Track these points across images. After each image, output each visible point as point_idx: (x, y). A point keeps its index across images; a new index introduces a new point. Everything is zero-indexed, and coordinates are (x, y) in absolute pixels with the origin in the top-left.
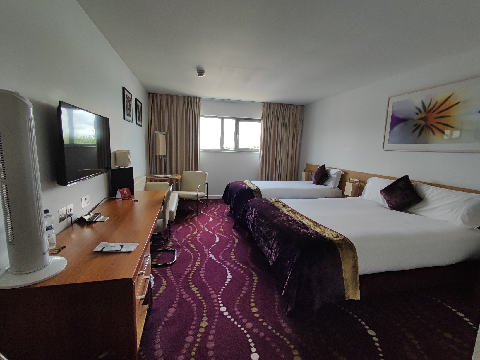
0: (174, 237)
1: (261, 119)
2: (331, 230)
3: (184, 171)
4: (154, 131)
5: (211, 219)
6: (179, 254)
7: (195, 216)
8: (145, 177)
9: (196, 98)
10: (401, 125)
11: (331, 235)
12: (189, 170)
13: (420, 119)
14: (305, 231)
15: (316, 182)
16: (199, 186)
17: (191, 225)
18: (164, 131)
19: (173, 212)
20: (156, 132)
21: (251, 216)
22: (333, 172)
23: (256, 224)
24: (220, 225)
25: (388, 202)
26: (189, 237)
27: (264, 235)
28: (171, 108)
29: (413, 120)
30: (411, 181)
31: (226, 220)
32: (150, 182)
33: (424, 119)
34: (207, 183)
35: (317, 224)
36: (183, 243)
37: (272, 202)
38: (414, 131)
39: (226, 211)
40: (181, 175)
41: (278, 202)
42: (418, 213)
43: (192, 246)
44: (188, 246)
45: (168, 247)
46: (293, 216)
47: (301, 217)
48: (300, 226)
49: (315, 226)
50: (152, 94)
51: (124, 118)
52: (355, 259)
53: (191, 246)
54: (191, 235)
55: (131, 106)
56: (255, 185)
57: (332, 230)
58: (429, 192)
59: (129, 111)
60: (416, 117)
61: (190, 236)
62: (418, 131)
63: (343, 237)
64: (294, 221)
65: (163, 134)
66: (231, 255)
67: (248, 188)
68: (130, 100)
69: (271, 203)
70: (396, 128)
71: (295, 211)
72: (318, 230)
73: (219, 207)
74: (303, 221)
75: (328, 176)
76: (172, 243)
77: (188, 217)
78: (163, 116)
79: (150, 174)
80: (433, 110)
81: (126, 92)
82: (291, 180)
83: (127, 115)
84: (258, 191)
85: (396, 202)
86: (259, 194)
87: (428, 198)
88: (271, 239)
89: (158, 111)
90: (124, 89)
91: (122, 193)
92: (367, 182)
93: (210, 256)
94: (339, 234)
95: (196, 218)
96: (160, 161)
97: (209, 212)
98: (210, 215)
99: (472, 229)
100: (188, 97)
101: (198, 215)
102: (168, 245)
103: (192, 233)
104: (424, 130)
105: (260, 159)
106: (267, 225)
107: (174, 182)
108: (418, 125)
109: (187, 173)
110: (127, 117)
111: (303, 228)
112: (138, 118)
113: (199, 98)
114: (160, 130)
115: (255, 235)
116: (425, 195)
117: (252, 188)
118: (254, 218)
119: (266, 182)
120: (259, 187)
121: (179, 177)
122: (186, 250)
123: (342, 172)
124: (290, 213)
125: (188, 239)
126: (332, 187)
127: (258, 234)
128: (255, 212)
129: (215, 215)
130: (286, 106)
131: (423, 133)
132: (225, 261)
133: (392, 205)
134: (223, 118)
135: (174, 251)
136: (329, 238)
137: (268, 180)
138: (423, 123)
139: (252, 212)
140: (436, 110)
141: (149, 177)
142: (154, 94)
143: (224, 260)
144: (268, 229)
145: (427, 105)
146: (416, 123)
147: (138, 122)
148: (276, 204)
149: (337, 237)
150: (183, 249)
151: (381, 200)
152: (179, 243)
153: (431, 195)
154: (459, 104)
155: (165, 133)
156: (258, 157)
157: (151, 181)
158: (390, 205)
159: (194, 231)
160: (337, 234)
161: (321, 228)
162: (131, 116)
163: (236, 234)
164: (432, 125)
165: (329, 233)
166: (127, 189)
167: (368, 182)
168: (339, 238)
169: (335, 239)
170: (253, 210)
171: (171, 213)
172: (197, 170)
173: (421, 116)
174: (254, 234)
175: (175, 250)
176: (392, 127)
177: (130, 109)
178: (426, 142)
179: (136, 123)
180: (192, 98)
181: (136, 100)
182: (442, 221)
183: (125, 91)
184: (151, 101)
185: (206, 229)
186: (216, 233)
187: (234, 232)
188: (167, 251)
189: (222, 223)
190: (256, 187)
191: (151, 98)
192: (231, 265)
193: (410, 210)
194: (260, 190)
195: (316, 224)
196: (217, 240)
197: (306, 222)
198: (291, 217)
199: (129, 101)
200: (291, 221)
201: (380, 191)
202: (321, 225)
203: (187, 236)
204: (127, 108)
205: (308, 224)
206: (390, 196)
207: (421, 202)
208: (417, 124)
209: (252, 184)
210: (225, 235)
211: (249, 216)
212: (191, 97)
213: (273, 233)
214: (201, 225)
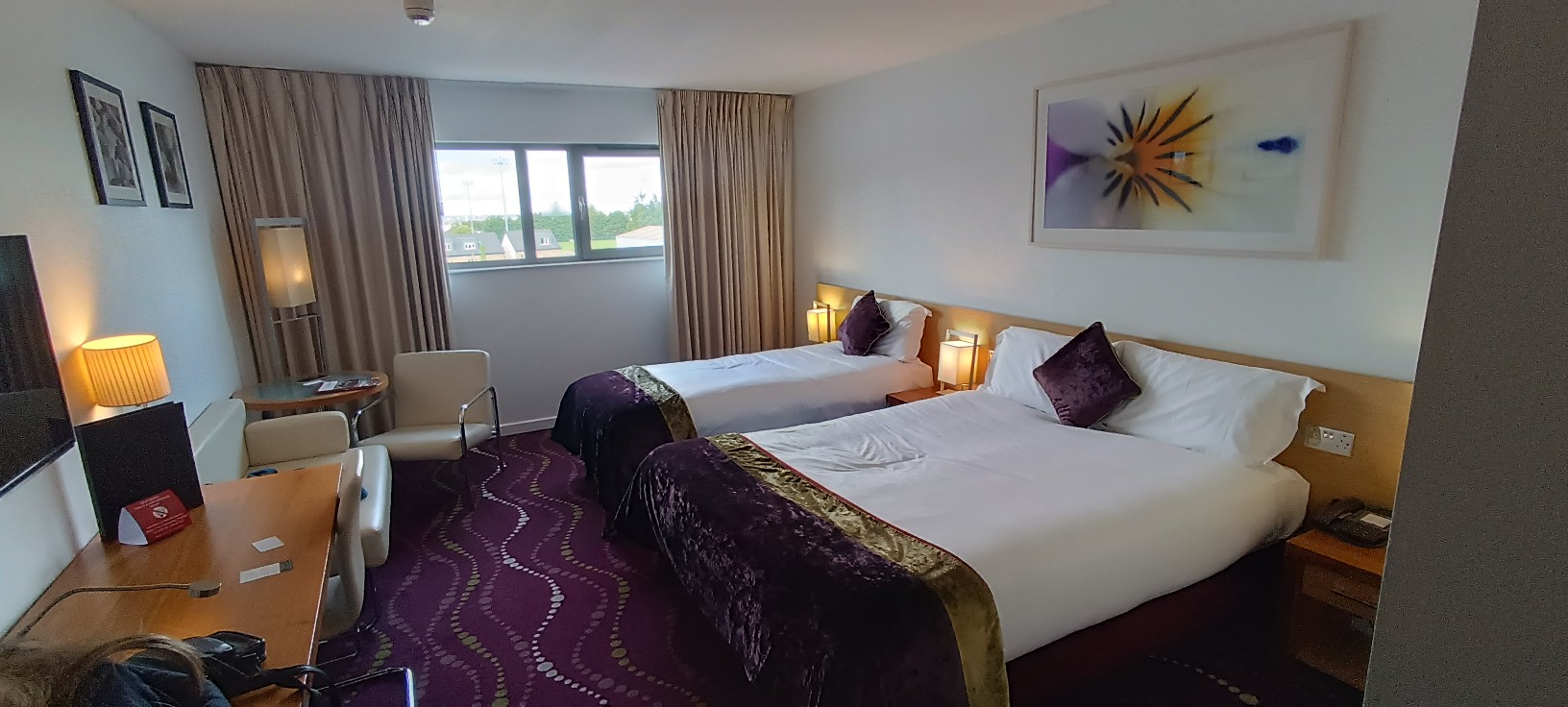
0: (393, 618)
1: (657, 144)
2: (921, 541)
3: (400, 358)
4: (250, 216)
5: (524, 519)
6: (426, 683)
7: (461, 516)
8: (239, 404)
9: (410, 80)
10: (1074, 172)
11: (921, 559)
12: (418, 349)
13: (1119, 158)
14: (844, 560)
15: (855, 348)
16: (465, 406)
17: (450, 554)
18: (294, 213)
19: (377, 534)
20: (259, 222)
21: (665, 511)
22: (898, 312)
23: (684, 541)
24: (560, 535)
25: (1055, 401)
26: (453, 606)
27: (716, 578)
28: (309, 121)
29: (1105, 160)
30: (1109, 338)
31: (578, 513)
32: (264, 418)
33: (1130, 158)
34: (492, 390)
35: (877, 521)
36: (434, 635)
37: (726, 452)
38: (1107, 192)
39: (573, 475)
40: (389, 372)
41: (748, 448)
42: (1130, 431)
43: (469, 641)
44: (451, 643)
45: (376, 664)
46: (800, 499)
47: (825, 499)
48: (825, 542)
49: (872, 530)
50: (219, 68)
51: (102, 200)
52: (994, 623)
53: (466, 642)
54: (458, 596)
55: (124, 141)
56: (663, 384)
57: (923, 541)
58: (1154, 368)
59: (117, 162)
60: (1111, 152)
61: (453, 599)
62: (1117, 192)
63: (956, 562)
64: (807, 521)
65: (292, 226)
66: (613, 649)
67: (642, 400)
68: (114, 121)
69: (726, 457)
70: (1063, 182)
71: (808, 479)
72: (883, 549)
73: (546, 463)
74: (832, 516)
75: (887, 326)
76: (390, 645)
77: (436, 522)
78: (280, 153)
79: (260, 381)
80: (1150, 135)
81: (88, 88)
82: (776, 346)
83: (113, 182)
84: (677, 404)
85: (1076, 402)
86: (682, 413)
87: (1155, 385)
88: (740, 595)
89: (255, 136)
90: (75, 77)
91: (144, 521)
92: (998, 340)
93: (539, 668)
94: (942, 553)
95: (467, 521)
96: (296, 328)
97: (512, 491)
98: (516, 503)
99: (1259, 466)
100: (376, 79)
101: (473, 509)
102: (377, 657)
103: (460, 590)
104: (1132, 191)
105: (668, 282)
106: (723, 545)
107: (364, 401)
108: (1116, 176)
109: (406, 362)
110: (110, 191)
111: (836, 550)
112: (167, 180)
113: (423, 82)
114: (276, 211)
115: (686, 575)
116: (1146, 378)
117: (656, 399)
118: (675, 520)
119: (698, 363)
120: (679, 390)
121: (382, 383)
122: (447, 660)
123: (927, 312)
124: (792, 492)
125: (448, 614)
126: (902, 358)
127: (697, 575)
128: (676, 498)
129: (536, 499)
130: (737, 97)
131: (1131, 197)
132: (595, 677)
133: (1067, 412)
134: (520, 151)
135: (404, 675)
136: (916, 576)
137: (703, 357)
138: (1126, 168)
139: (667, 495)
140: (1158, 134)
141: (255, 399)
142: (226, 69)
143: (590, 674)
144: (727, 561)
145: (1134, 119)
146: (1110, 170)
147: (171, 197)
148: (741, 462)
149: (939, 565)
150: (435, 661)
151: (1037, 396)
152: (415, 639)
153: (1160, 378)
154: (1211, 121)
155: (298, 221)
156: (660, 277)
157: (266, 416)
158: (1062, 411)
159: (466, 577)
160: (939, 553)
161: (888, 539)
162: (132, 183)
163: (619, 564)
164: (1147, 175)
165: (915, 552)
166: (167, 496)
167: (1001, 342)
168: (946, 569)
169: (935, 574)
170: (668, 489)
171: (370, 539)
172: (447, 348)
173: (1124, 148)
174: (684, 573)
175: (405, 671)
176: (1049, 182)
177: (120, 153)
178: (1138, 226)
179: (164, 203)
180: (394, 80)
181: (144, 107)
182: (1189, 449)
183: (85, 84)
184: (218, 97)
185: (512, 562)
186: (550, 572)
187: (610, 557)
188: (375, 680)
189: (565, 526)
190: (670, 391)
191: (214, 86)
192: (615, 686)
193: (1112, 421)
194: (683, 402)
195: (872, 525)
196: (557, 598)
197: (844, 522)
198: (798, 509)
199: (110, 123)
200: (796, 524)
201: (1034, 372)
202: (888, 525)
203: (445, 603)
204: (105, 152)
205: (851, 529)
206: (1059, 387)
207: (1138, 399)
208: (1114, 172)
209: (655, 381)
210: (583, 572)
211: (658, 509)
212: (388, 78)
213: (747, 576)
214: (491, 549)
